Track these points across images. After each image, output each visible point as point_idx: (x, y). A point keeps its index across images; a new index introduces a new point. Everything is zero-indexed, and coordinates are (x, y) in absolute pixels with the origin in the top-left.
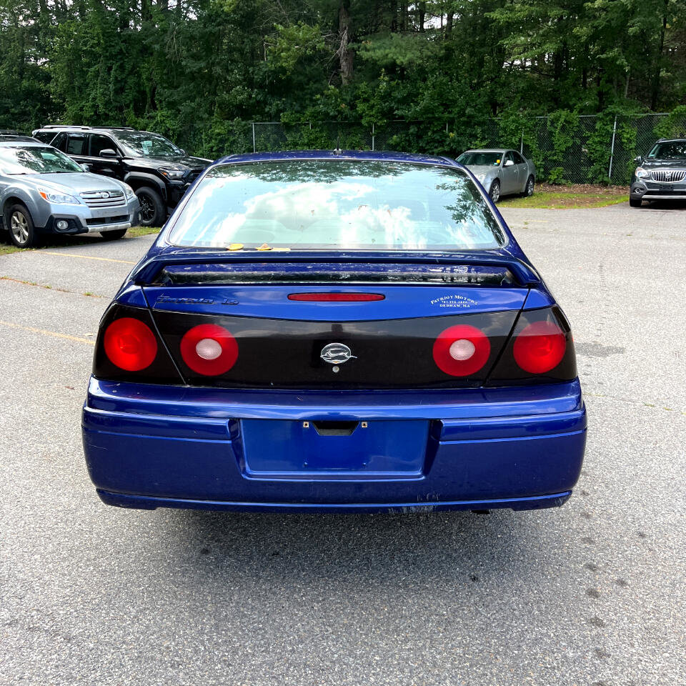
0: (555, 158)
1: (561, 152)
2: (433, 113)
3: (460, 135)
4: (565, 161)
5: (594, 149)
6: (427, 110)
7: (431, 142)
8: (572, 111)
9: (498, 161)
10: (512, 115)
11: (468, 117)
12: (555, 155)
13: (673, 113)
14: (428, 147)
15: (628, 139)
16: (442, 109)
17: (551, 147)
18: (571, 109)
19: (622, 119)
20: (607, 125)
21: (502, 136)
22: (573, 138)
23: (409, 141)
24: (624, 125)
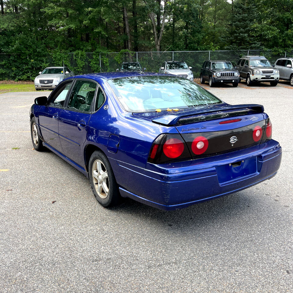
0: (79, 70)
1: (81, 67)
2: (21, 51)
3: (35, 60)
4: (83, 71)
5: (94, 66)
6: (17, 49)
7: (21, 64)
8: (82, 51)
9: (62, 72)
10: (57, 52)
11: (38, 53)
12: (78, 68)
13: (120, 52)
14: (20, 66)
15: (106, 62)
16: (25, 49)
17: (76, 65)
18: (82, 50)
19: (102, 54)
20: (97, 56)
21: (55, 61)
22: (84, 61)
23: (10, 63)
24: (103, 57)
